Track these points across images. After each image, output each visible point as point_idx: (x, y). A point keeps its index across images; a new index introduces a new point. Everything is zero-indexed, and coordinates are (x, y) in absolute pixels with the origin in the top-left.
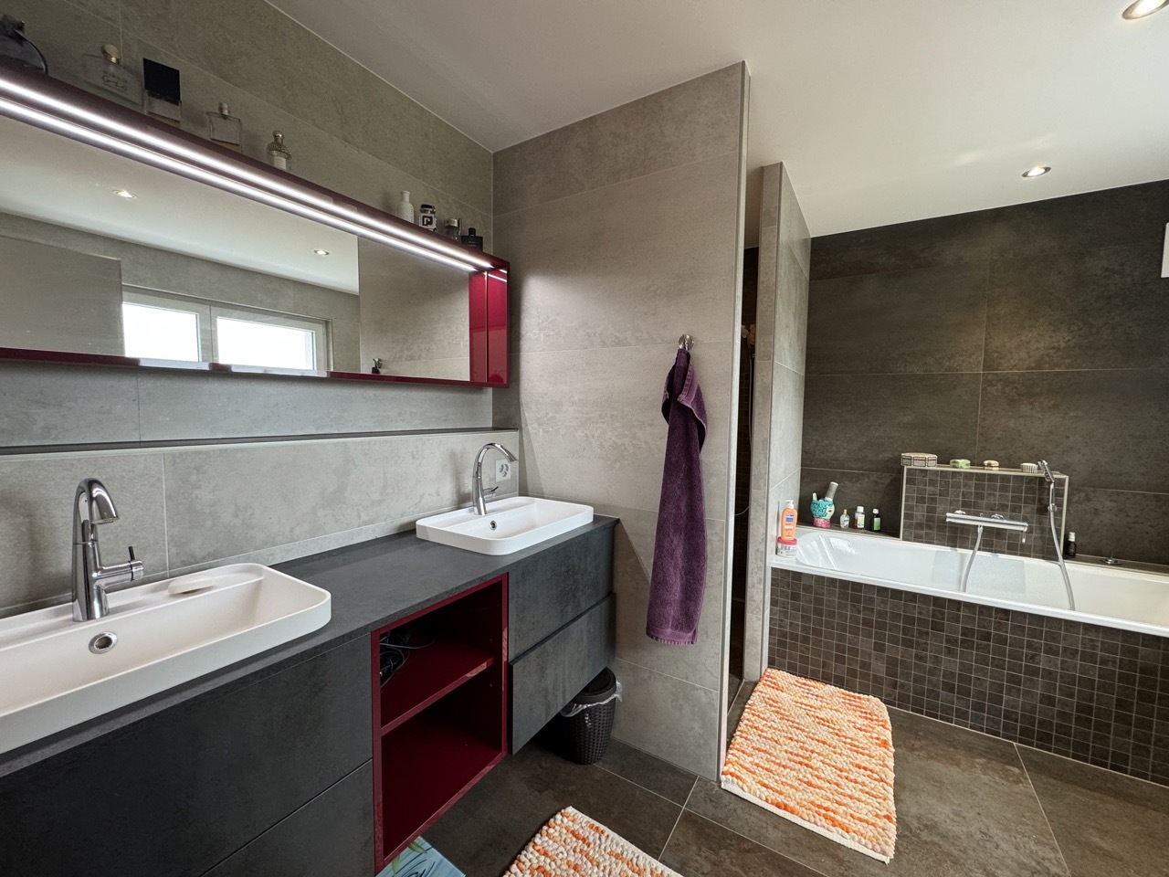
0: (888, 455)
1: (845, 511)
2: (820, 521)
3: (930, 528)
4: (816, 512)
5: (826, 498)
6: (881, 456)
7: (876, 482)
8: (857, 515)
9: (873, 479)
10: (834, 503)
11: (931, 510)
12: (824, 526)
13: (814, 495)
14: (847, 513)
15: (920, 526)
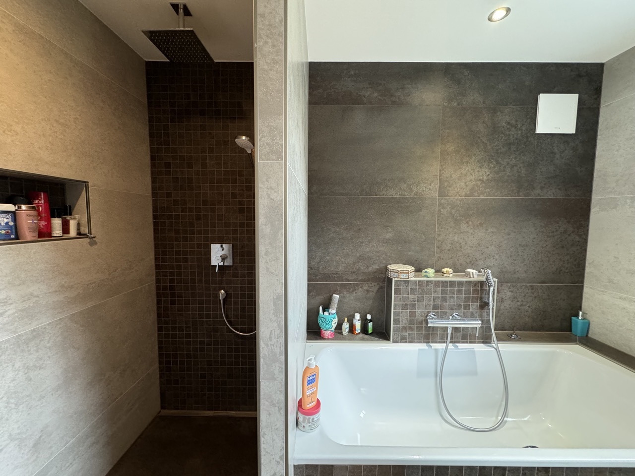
0: (375, 267)
1: (346, 319)
2: (327, 333)
3: (411, 329)
4: (323, 326)
5: (331, 311)
6: (370, 268)
7: (368, 291)
8: (354, 321)
9: (365, 288)
10: (337, 313)
11: (412, 314)
12: (330, 337)
13: (321, 308)
14: (348, 321)
15: (405, 328)
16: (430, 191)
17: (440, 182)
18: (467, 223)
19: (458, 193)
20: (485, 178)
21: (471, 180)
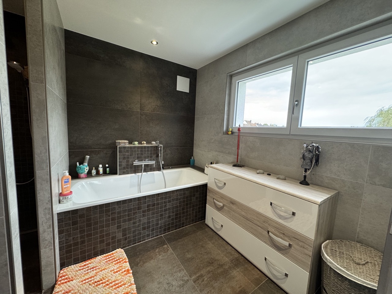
0: (110, 142)
2: (82, 175)
3: (128, 168)
4: (80, 171)
5: (84, 164)
6: (107, 142)
7: (106, 153)
8: (99, 168)
9: (105, 152)
10: (88, 165)
11: (128, 161)
12: (84, 177)
13: (78, 163)
14: (95, 169)
15: (124, 168)
16: (136, 108)
17: (140, 104)
18: (152, 123)
19: (148, 110)
20: (159, 105)
21: (153, 105)
